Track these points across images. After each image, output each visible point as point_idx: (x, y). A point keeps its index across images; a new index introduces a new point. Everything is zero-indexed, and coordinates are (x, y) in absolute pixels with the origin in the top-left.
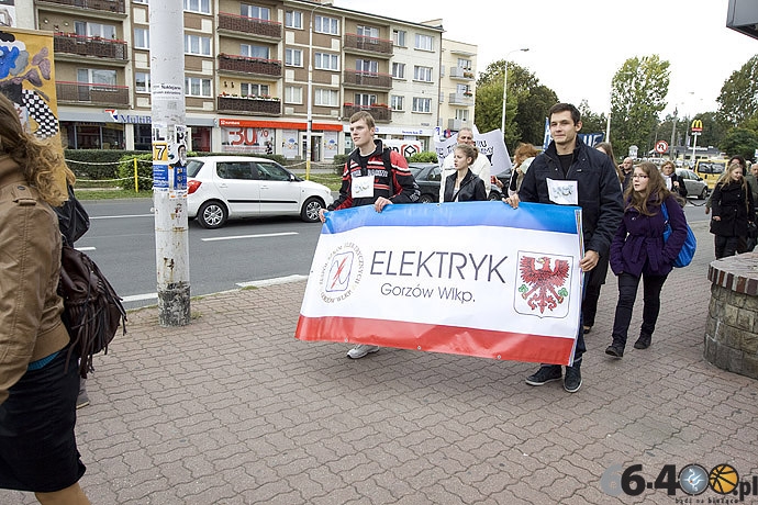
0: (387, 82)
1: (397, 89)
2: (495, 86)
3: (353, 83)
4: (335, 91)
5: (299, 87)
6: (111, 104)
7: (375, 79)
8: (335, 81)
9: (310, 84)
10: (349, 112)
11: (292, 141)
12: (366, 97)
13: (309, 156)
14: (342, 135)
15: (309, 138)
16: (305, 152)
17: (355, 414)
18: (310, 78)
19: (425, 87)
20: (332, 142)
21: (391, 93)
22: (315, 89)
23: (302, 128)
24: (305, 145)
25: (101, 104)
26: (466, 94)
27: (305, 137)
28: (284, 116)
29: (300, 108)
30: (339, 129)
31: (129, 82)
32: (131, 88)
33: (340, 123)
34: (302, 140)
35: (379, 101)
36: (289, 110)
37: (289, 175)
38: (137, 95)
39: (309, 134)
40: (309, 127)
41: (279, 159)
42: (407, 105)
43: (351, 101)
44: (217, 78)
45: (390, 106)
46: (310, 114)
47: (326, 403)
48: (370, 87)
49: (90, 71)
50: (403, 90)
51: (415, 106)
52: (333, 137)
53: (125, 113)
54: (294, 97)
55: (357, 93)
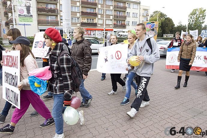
0: (125, 17)
1: (128, 19)
2: (155, 18)
3: (116, 18)
4: (111, 20)
5: (102, 19)
6: (54, 25)
7: (122, 17)
8: (111, 17)
9: (105, 18)
10: (116, 26)
11: (100, 33)
12: (119, 22)
13: (104, 37)
14: (113, 32)
15: (104, 33)
16: (103, 36)
17: (113, 104)
18: (105, 17)
19: (135, 19)
21: (126, 20)
22: (106, 20)
23: (102, 30)
24: (103, 35)
25: (52, 25)
26: (147, 20)
27: (103, 32)
28: (98, 27)
29: (102, 25)
30: (112, 30)
31: (59, 19)
32: (59, 21)
33: (113, 29)
34: (103, 33)
35: (123, 23)
36: (99, 25)
37: (98, 42)
38: (61, 22)
39: (104, 32)
40: (104, 30)
41: (96, 38)
42: (131, 23)
43: (116, 23)
44: (81, 17)
45: (126, 24)
46: (104, 27)
47: (106, 101)
48: (121, 19)
49: (49, 16)
50: (129, 20)
51: (133, 24)
52: (111, 32)
53: (58, 27)
54: (100, 22)
55: (117, 21)
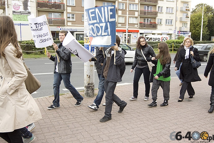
0: (156, 14)
1: (159, 16)
2: (198, 14)
3: (143, 15)
4: (136, 18)
5: (123, 17)
6: (59, 25)
7: (151, 13)
8: (137, 14)
9: (127, 16)
10: (142, 26)
11: (121, 36)
12: (148, 20)
13: (127, 42)
14: (139, 34)
15: (127, 36)
16: (125, 40)
18: (127, 13)
19: (170, 15)
20: (135, 36)
21: (157, 18)
22: (129, 17)
23: (124, 31)
24: (125, 38)
25: (56, 25)
26: (187, 17)
27: (125, 35)
28: (118, 27)
29: (123, 24)
30: (137, 32)
31: (65, 17)
32: (66, 19)
33: (138, 30)
34: (124, 36)
35: (153, 21)
36: (119, 25)
38: (68, 21)
39: (127, 34)
40: (127, 31)
42: (164, 22)
43: (142, 21)
45: (157, 23)
46: (127, 27)
48: (149, 16)
49: (53, 13)
50: (162, 17)
51: (166, 22)
52: (135, 34)
53: (64, 28)
54: (121, 20)
55: (144, 18)
